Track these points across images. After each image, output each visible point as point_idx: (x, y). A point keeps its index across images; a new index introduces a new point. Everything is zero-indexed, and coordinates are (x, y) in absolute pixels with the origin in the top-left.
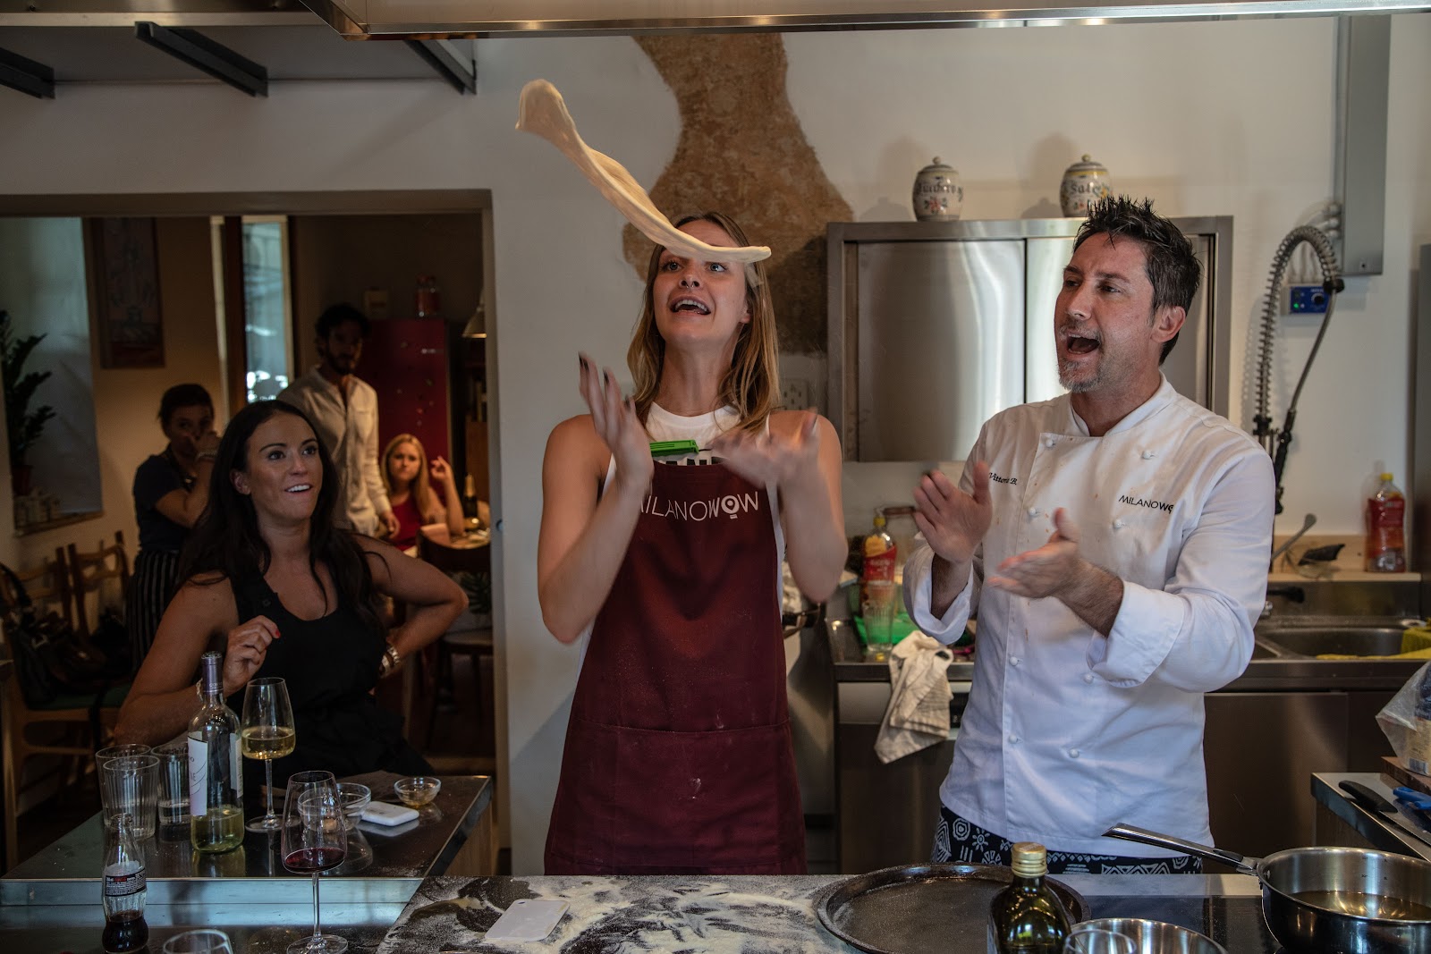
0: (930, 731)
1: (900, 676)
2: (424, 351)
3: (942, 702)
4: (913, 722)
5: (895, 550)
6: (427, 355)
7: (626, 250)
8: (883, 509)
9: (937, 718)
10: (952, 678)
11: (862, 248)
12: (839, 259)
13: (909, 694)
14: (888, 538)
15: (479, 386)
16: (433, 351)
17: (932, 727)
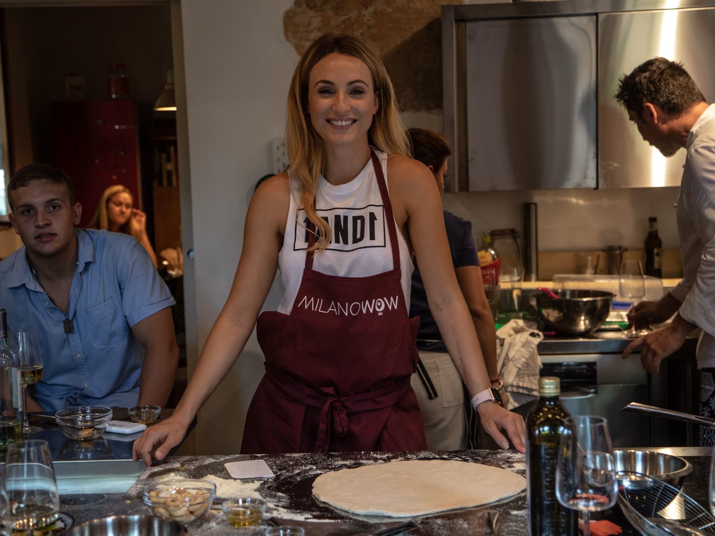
0: (525, 392)
1: (501, 351)
2: (117, 127)
3: (533, 370)
4: (512, 386)
5: (499, 261)
6: (119, 130)
7: (286, 32)
8: (489, 231)
9: (531, 382)
10: (541, 353)
11: (470, 25)
12: (451, 34)
13: (510, 364)
14: (493, 252)
15: (164, 156)
16: (124, 127)
17: (526, 388)
